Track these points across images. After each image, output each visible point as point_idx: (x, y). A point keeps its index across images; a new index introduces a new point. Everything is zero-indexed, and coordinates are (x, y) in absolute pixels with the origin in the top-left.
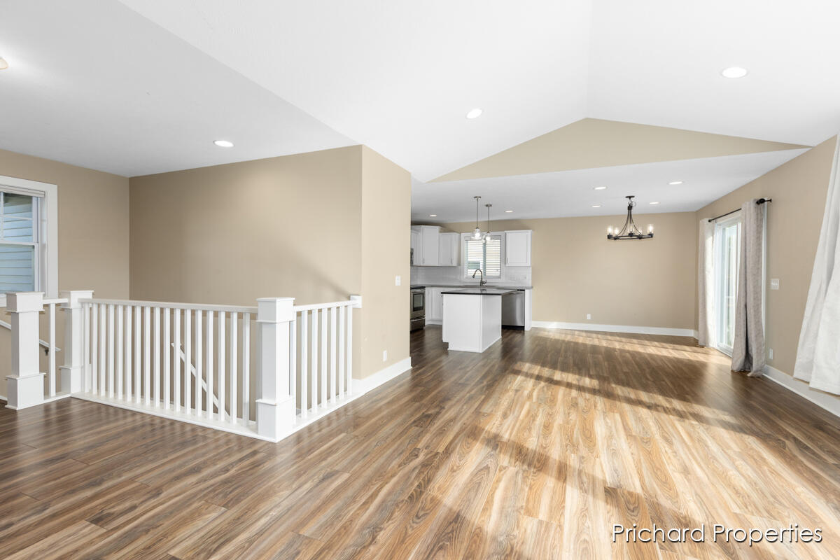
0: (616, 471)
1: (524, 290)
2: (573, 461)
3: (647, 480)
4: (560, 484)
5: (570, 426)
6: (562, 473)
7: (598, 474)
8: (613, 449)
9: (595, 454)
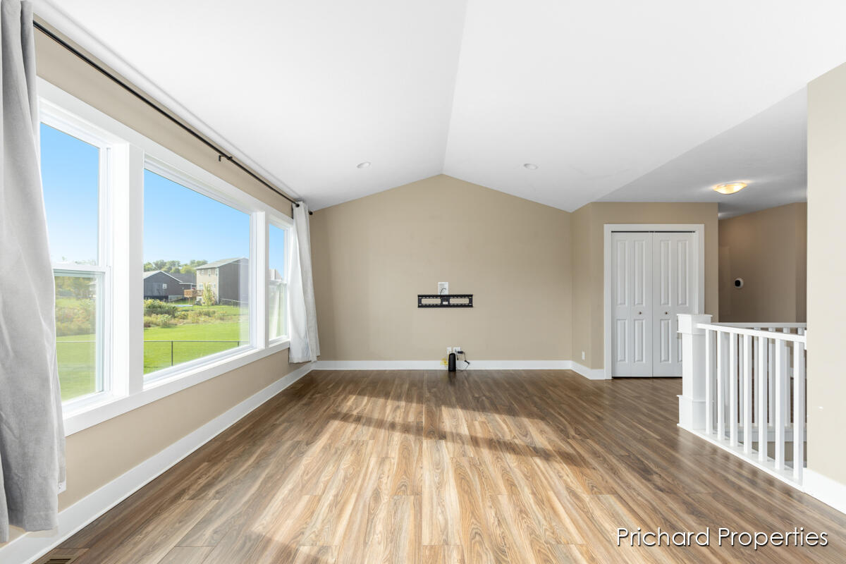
0: (438, 450)
2: (471, 451)
3: (417, 448)
4: (474, 434)
5: (488, 494)
6: (475, 441)
7: (450, 444)
8: (438, 469)
9: (455, 460)
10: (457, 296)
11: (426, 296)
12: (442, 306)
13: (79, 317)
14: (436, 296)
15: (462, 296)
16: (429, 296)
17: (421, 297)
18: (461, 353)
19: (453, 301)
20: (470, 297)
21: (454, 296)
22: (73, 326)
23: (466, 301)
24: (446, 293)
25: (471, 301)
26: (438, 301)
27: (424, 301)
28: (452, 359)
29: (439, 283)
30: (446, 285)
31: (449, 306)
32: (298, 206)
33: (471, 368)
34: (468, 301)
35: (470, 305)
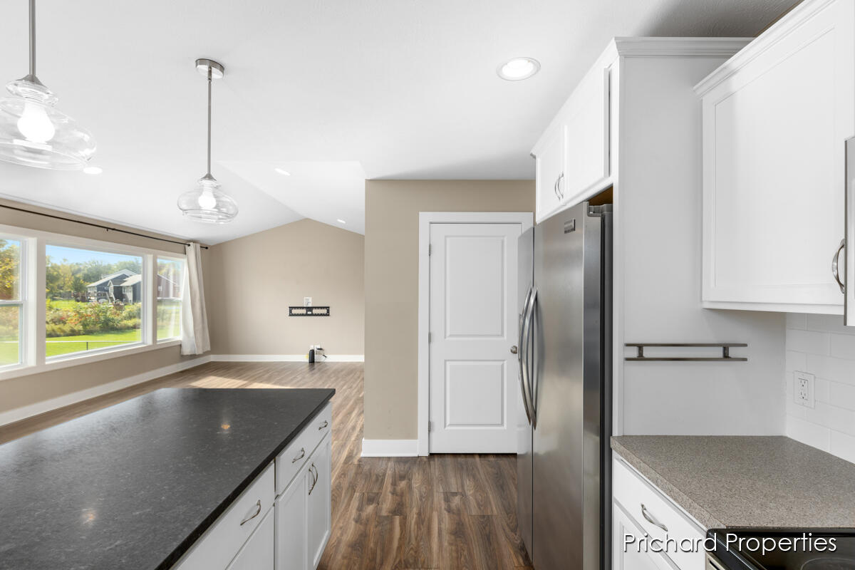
10: (318, 308)
11: (295, 308)
12: (307, 315)
13: (72, 320)
14: (303, 308)
15: (321, 308)
16: (298, 308)
17: (291, 308)
18: (321, 349)
19: (315, 311)
20: (327, 308)
21: (316, 308)
22: (67, 328)
23: (324, 311)
24: (310, 305)
25: (328, 311)
26: (304, 311)
27: (294, 311)
28: (312, 353)
29: (305, 298)
30: (310, 300)
31: (312, 315)
32: (189, 245)
33: (327, 360)
34: (327, 312)
35: (327, 315)
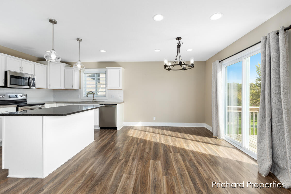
1: (117, 104)
